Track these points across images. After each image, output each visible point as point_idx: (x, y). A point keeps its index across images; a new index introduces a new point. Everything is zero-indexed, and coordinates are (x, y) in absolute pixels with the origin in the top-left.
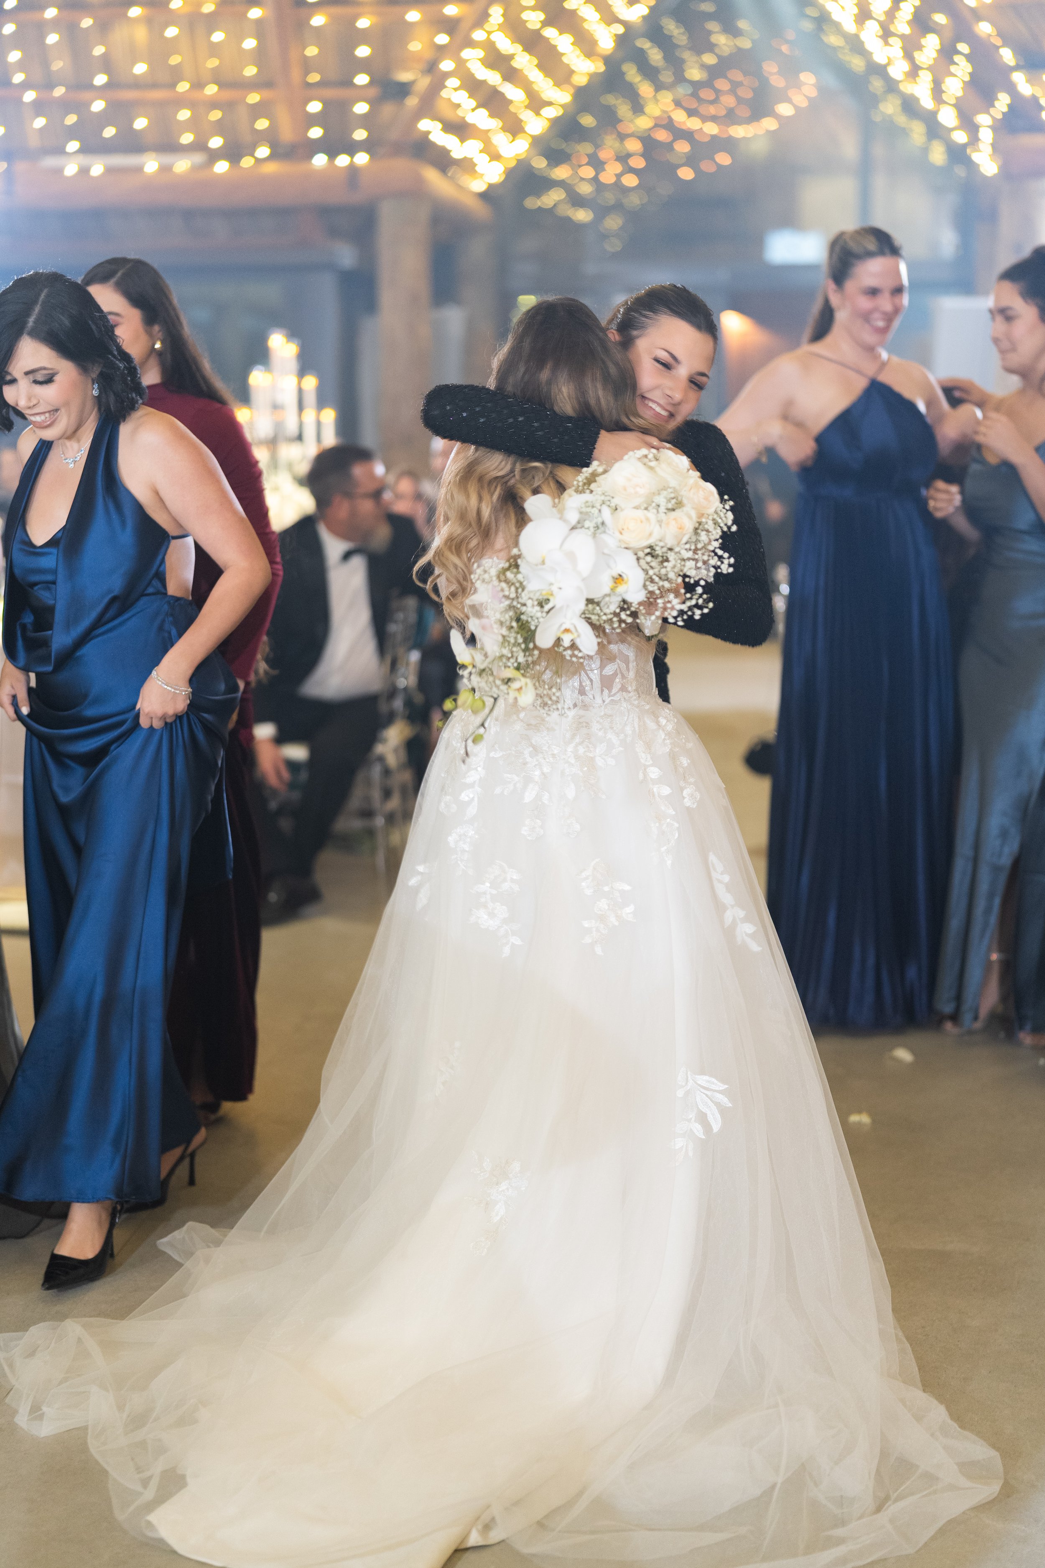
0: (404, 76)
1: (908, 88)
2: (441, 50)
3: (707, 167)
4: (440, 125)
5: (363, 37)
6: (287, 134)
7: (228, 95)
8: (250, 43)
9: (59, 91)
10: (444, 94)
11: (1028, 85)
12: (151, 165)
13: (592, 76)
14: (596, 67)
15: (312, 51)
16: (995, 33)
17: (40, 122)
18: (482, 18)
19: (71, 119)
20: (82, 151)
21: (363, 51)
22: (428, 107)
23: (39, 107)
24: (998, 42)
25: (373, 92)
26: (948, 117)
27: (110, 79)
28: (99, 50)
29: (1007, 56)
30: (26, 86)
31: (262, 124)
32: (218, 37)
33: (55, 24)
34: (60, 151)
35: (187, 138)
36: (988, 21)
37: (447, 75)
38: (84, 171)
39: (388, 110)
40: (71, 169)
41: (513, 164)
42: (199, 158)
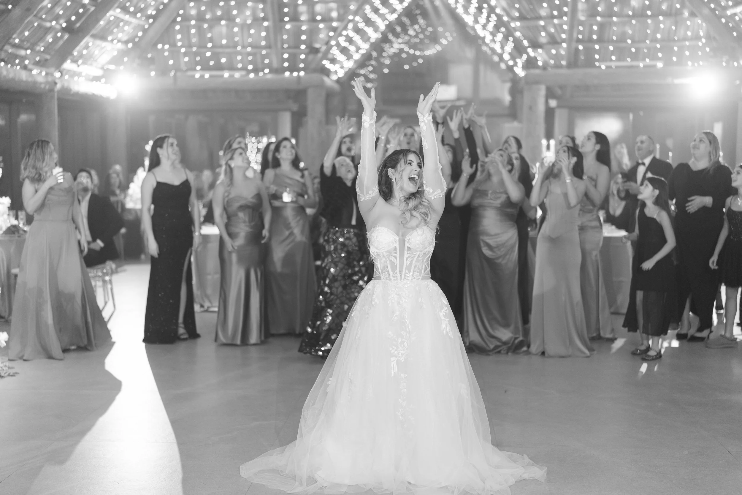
0: (317, 46)
1: (492, 45)
2: (330, 38)
3: (415, 64)
4: (329, 62)
5: (303, 33)
6: (275, 65)
7: (255, 50)
8: (263, 34)
9: (194, 49)
10: (331, 51)
11: (533, 52)
12: (226, 75)
13: (377, 39)
14: (378, 35)
15: (285, 37)
16: (521, 36)
17: (186, 59)
18: (345, 28)
19: (198, 59)
20: (202, 69)
21: (304, 37)
22: (325, 56)
23: (185, 54)
24: (522, 38)
25: (307, 51)
26: (506, 57)
27: (213, 45)
28: (209, 35)
29: (526, 43)
30: (182, 46)
31: (267, 61)
32: (252, 31)
33: (194, 27)
34: (195, 70)
35: (240, 66)
36: (519, 31)
37: (332, 46)
38: (202, 76)
39: (311, 57)
40: (197, 76)
41: (347, 70)
42: (243, 73)
